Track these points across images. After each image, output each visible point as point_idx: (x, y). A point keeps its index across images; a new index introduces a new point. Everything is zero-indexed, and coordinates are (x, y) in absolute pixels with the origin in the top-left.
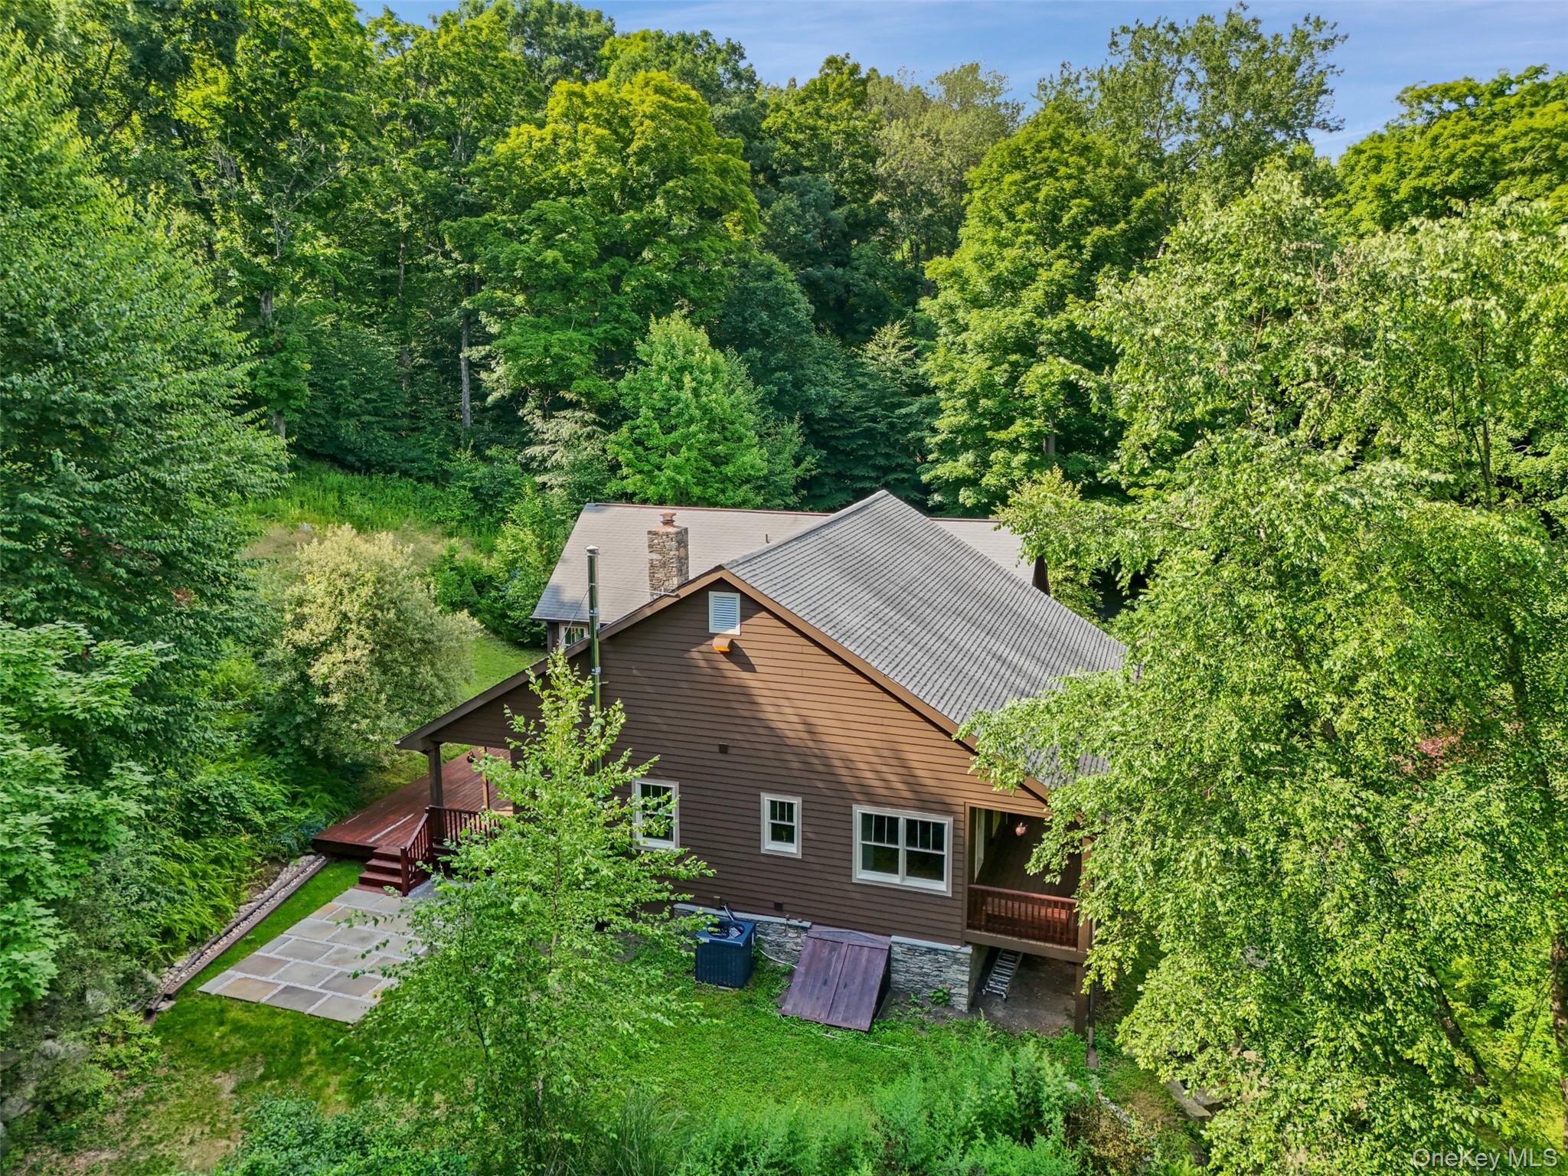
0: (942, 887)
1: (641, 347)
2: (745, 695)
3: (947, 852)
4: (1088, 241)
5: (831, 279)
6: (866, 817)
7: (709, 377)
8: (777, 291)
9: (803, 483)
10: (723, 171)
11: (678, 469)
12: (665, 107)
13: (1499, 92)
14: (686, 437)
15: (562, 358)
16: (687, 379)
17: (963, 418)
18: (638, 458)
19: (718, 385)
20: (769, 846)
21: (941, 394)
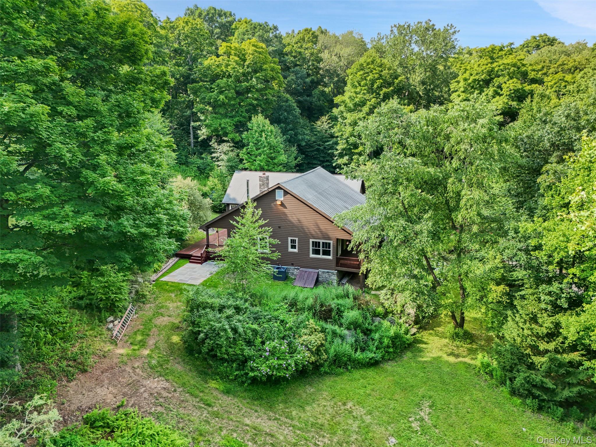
0: (330, 257)
1: (249, 125)
2: (285, 214)
3: (331, 249)
4: (381, 93)
5: (306, 101)
6: (313, 242)
7: (270, 134)
8: (289, 106)
9: (297, 165)
10: (273, 70)
11: (260, 161)
12: (256, 51)
13: (501, 50)
14: (263, 152)
15: (225, 128)
16: (263, 134)
17: (345, 146)
18: (249, 158)
19: (272, 136)
20: (290, 250)
21: (339, 139)
